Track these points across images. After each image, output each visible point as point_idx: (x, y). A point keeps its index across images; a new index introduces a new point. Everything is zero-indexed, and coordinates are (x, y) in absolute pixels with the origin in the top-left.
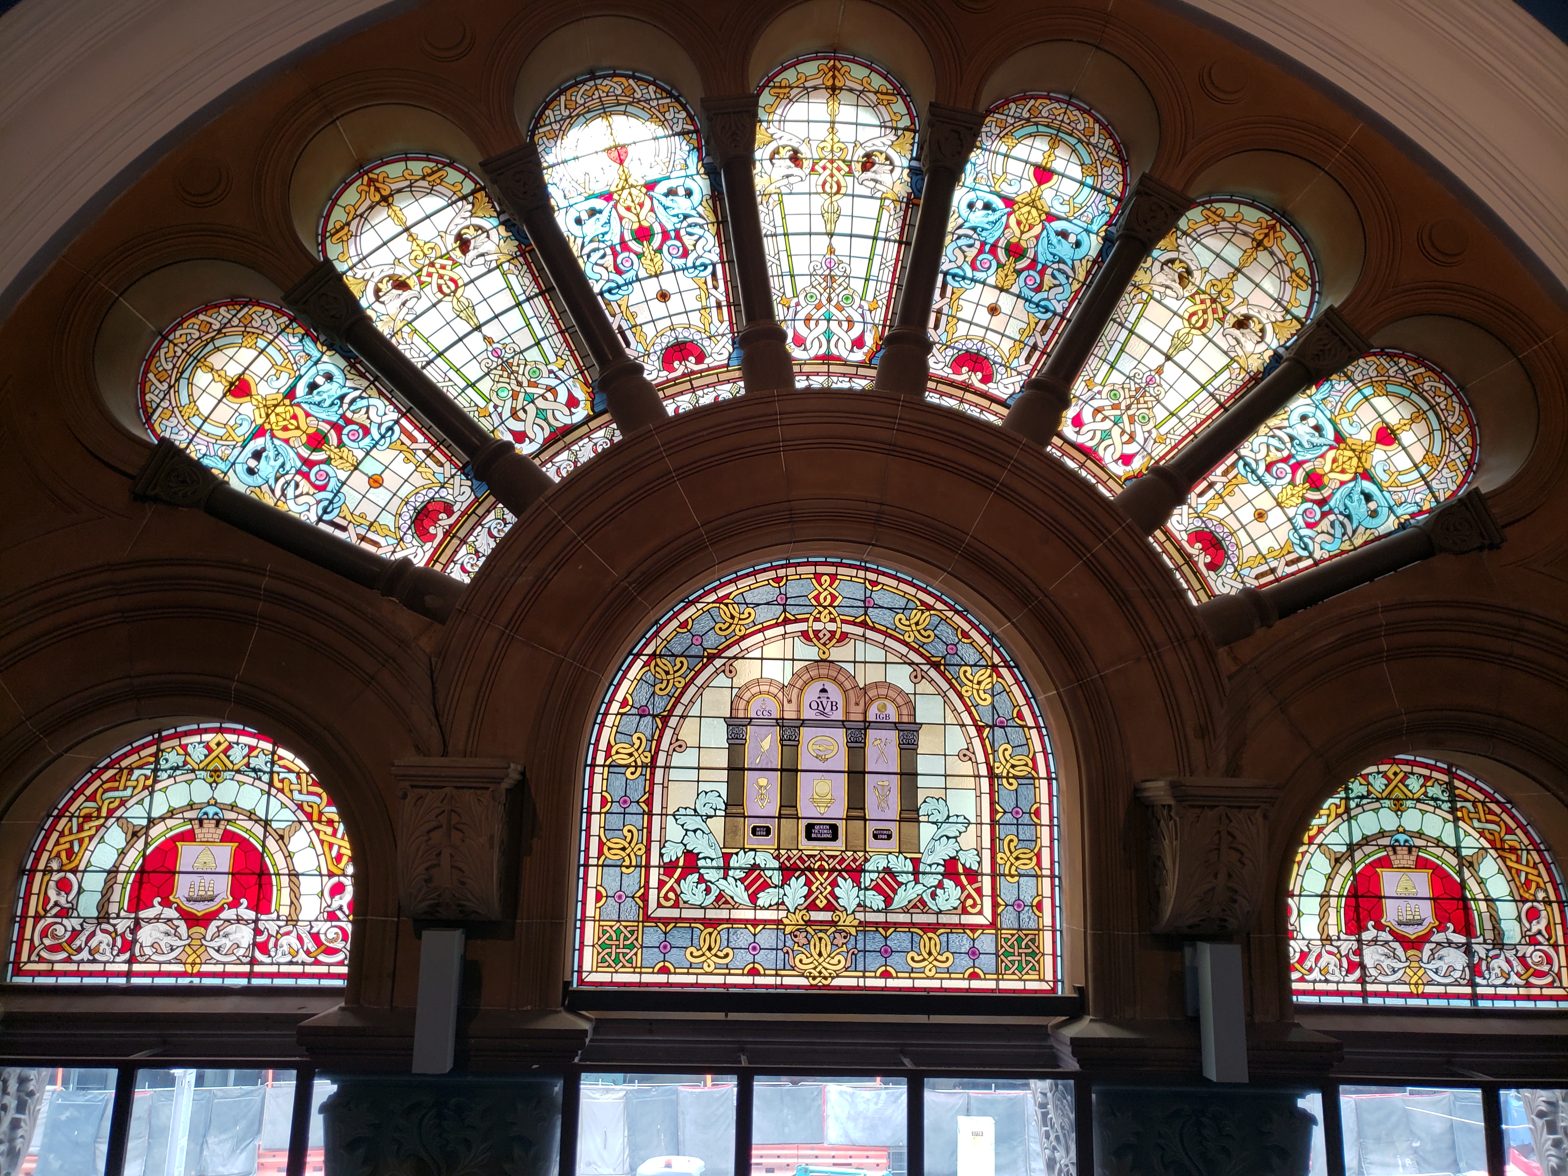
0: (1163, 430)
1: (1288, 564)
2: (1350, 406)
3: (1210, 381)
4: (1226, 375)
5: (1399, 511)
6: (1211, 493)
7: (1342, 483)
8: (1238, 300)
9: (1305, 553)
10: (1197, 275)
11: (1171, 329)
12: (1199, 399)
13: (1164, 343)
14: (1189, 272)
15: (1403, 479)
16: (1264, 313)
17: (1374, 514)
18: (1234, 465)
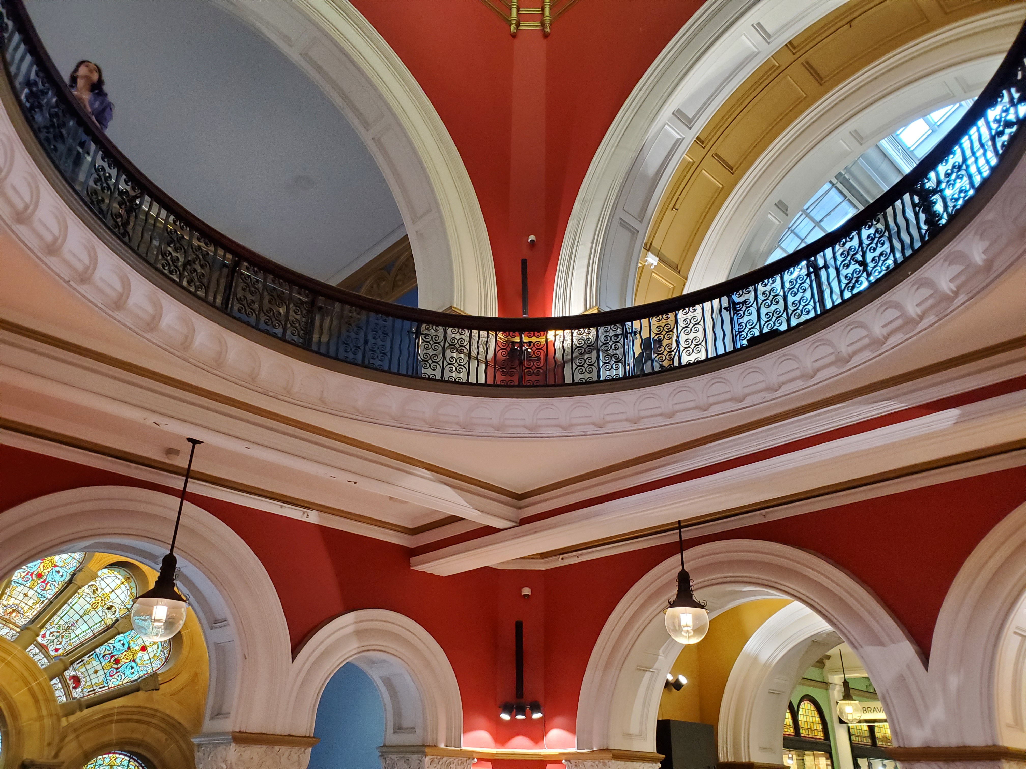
0: (72, 641)
1: (100, 688)
2: (135, 638)
3: (93, 626)
4: (99, 624)
5: (140, 673)
6: (82, 663)
7: (126, 663)
8: (110, 600)
9: (107, 685)
10: (99, 591)
11: (85, 608)
12: (87, 632)
13: (81, 613)
14: (97, 589)
15: (145, 663)
16: (117, 605)
17: (133, 673)
18: (93, 654)
